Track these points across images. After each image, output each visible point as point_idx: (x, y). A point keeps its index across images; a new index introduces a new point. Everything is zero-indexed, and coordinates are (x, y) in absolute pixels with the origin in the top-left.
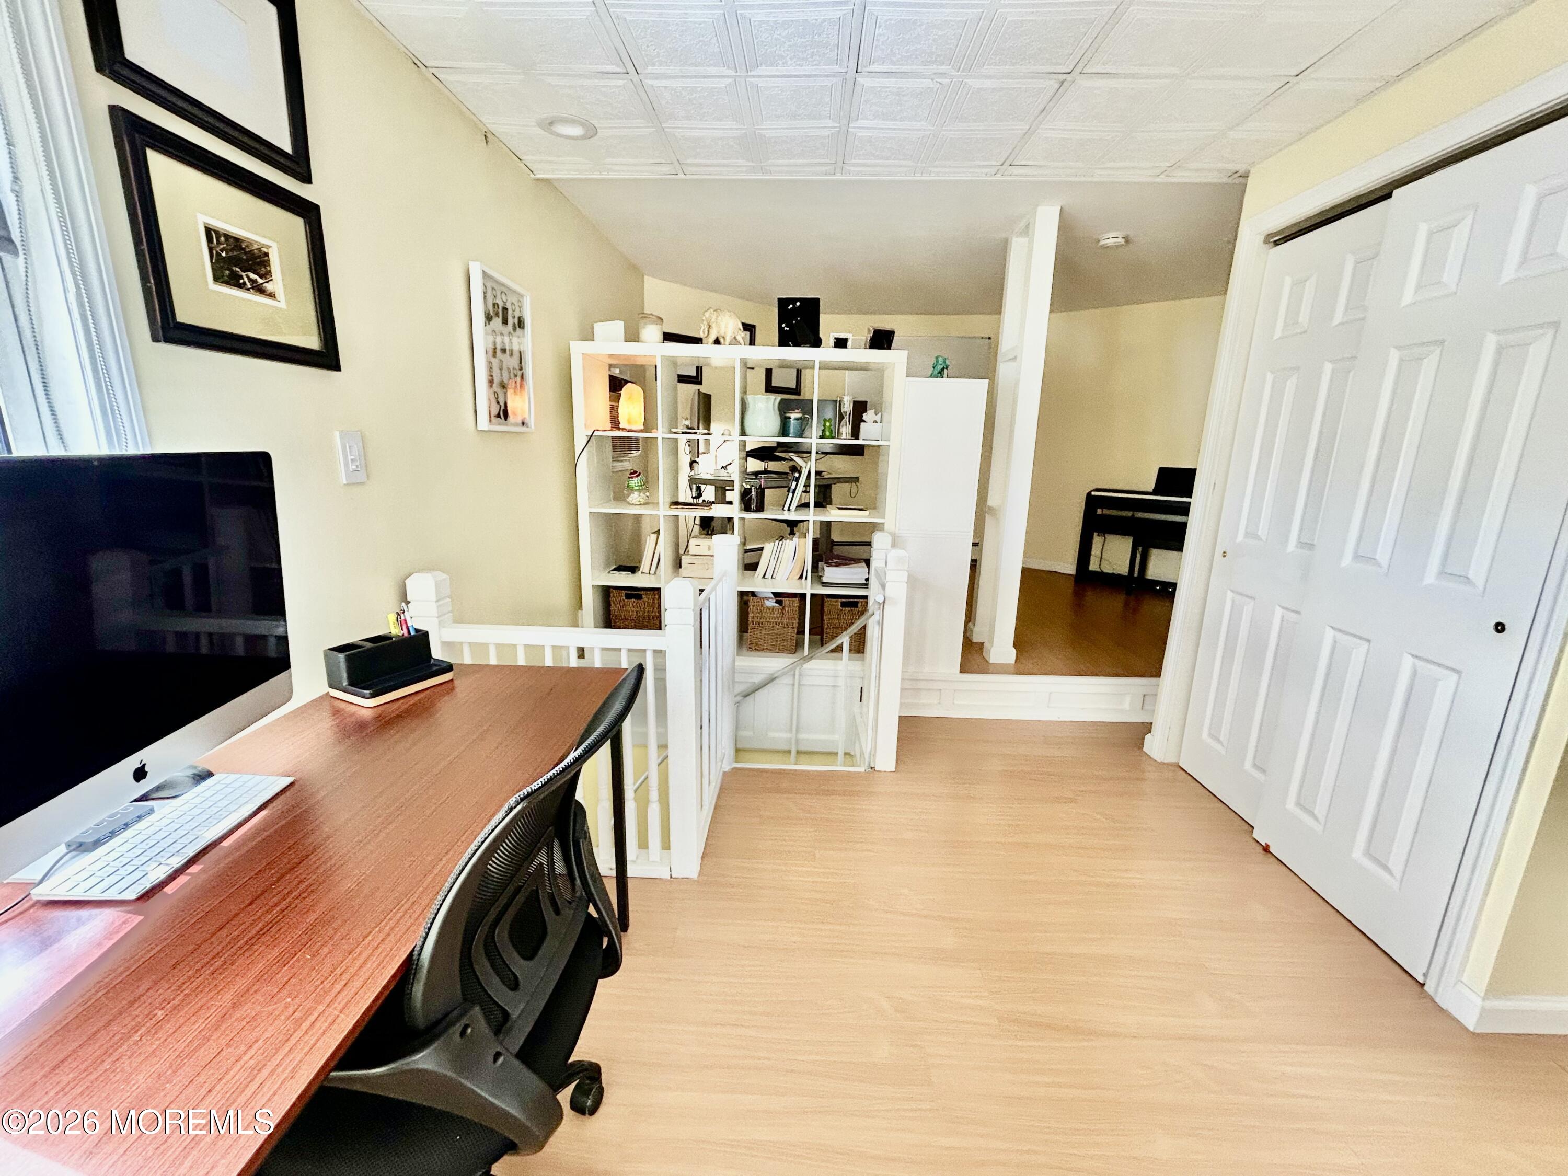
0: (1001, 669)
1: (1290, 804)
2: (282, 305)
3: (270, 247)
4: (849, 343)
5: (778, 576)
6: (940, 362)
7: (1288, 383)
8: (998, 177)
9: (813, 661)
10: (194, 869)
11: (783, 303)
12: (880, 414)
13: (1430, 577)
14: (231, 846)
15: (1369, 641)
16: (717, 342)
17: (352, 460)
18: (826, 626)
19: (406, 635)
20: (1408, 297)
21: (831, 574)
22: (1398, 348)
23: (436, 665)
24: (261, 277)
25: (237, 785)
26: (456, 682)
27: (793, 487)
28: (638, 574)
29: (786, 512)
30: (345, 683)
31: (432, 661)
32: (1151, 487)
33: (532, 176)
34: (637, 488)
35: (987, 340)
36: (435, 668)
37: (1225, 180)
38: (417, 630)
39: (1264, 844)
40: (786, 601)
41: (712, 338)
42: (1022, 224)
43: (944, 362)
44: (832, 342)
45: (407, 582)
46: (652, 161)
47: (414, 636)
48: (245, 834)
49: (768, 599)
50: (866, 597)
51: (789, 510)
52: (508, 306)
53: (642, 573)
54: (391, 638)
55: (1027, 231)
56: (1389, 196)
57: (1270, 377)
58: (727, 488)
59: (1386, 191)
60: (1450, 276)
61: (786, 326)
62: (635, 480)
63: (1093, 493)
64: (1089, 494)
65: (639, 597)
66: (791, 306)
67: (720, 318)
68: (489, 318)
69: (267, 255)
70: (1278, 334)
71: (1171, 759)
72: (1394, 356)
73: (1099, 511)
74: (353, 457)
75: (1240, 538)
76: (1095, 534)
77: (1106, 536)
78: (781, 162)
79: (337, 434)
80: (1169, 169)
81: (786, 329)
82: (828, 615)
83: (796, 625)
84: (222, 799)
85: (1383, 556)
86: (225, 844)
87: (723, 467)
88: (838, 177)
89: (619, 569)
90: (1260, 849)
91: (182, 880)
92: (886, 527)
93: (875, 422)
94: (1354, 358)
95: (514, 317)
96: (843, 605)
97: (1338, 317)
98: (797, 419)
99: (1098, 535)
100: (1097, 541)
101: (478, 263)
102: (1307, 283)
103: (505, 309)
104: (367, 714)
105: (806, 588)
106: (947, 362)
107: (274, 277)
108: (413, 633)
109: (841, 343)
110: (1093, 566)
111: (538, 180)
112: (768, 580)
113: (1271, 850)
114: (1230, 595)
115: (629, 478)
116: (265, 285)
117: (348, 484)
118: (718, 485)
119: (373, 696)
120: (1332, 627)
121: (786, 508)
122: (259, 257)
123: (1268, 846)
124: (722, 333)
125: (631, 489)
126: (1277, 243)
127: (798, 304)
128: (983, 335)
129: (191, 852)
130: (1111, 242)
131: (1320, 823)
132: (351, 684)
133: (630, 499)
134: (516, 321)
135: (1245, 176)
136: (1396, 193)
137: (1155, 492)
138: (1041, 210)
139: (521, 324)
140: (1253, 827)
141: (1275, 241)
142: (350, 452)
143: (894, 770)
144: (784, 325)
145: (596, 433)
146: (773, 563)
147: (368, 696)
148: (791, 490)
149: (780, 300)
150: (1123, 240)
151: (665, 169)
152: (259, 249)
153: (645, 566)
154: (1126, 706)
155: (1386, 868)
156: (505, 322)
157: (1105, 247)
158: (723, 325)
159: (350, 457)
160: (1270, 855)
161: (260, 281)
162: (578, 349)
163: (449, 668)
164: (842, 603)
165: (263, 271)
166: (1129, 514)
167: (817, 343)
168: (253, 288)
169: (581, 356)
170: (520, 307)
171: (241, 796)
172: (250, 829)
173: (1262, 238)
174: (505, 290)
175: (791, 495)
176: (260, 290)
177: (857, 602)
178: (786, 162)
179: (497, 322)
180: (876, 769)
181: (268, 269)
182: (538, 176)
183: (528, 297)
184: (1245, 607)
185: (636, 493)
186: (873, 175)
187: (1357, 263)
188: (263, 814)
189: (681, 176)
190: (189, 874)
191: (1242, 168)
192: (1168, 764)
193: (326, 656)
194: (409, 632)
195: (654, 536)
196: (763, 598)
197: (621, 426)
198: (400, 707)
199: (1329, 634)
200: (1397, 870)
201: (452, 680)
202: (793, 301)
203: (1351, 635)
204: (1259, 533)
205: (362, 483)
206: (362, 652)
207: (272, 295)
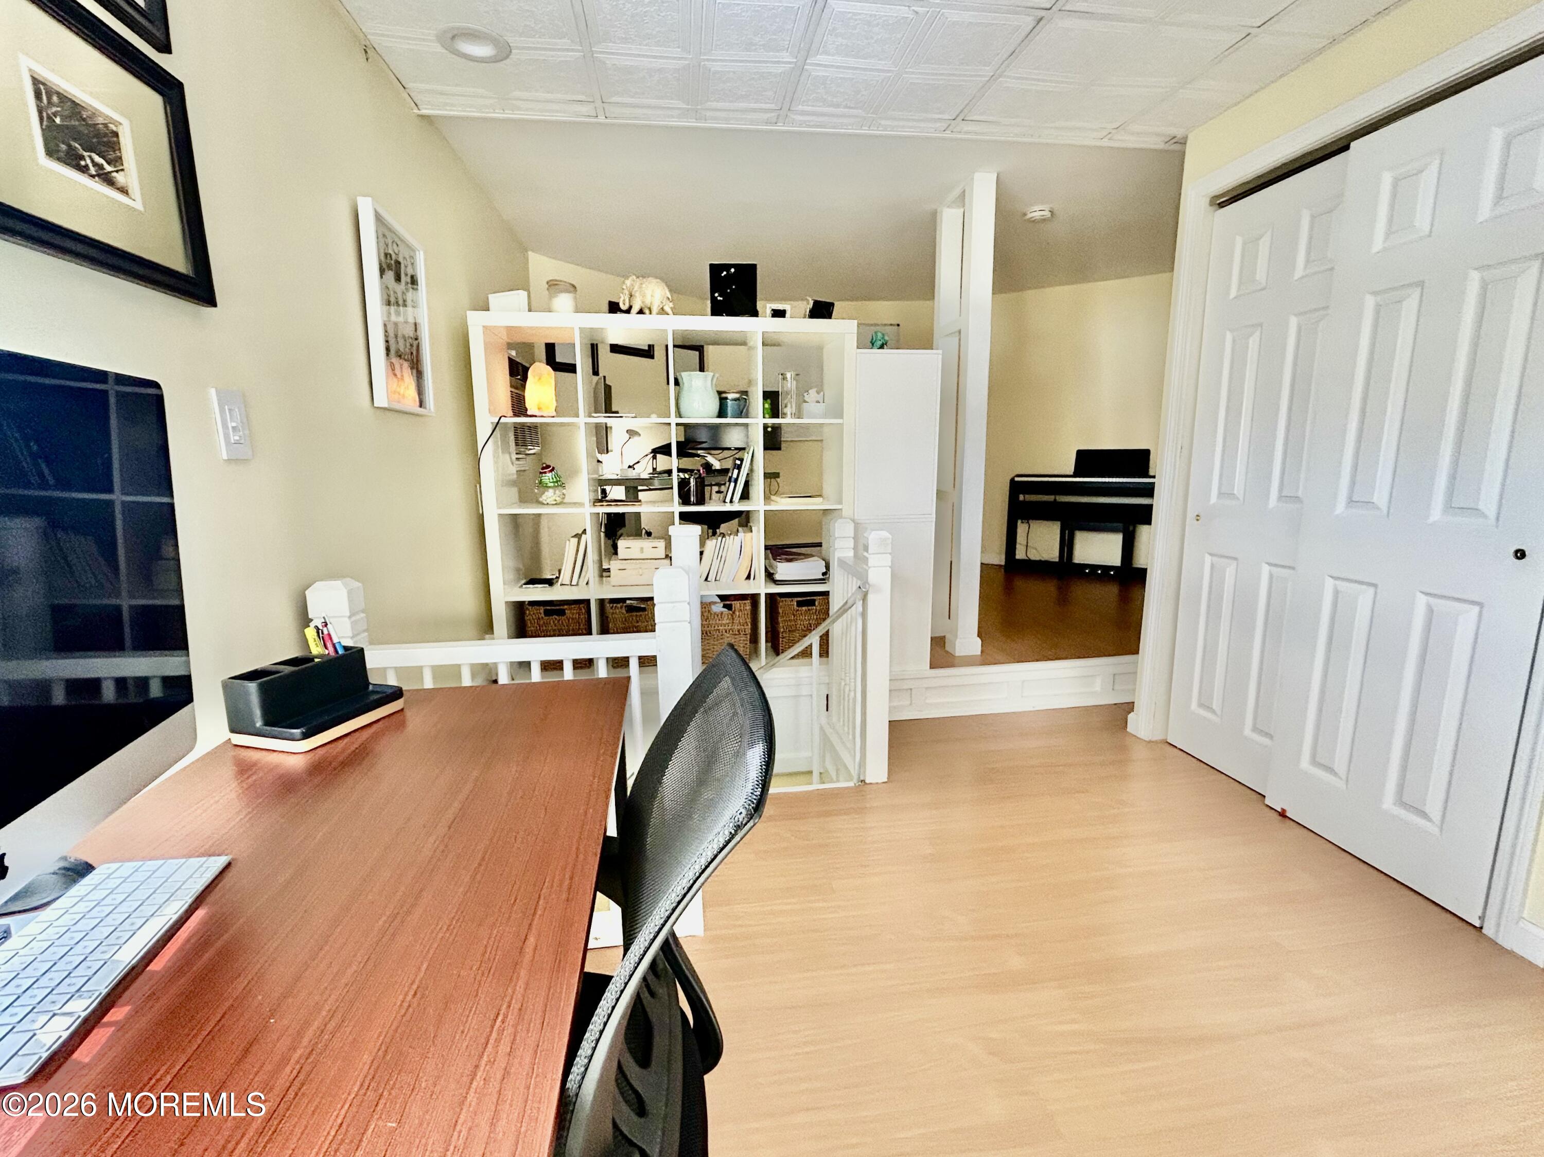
0: (969, 662)
1: (1305, 763)
2: (138, 205)
3: (120, 124)
4: (788, 315)
5: (724, 578)
6: (879, 338)
7: (1251, 341)
8: (947, 135)
9: (774, 670)
10: (117, 1014)
11: (715, 269)
12: (822, 393)
13: (1436, 513)
14: (167, 969)
15: (1375, 586)
16: (641, 312)
17: (233, 428)
18: (782, 630)
19: (332, 653)
20: (1378, 244)
21: (784, 570)
22: (1375, 293)
23: (377, 692)
24: (109, 163)
25: (141, 876)
26: (408, 713)
27: (735, 476)
28: (557, 586)
29: (728, 505)
30: (259, 724)
31: (371, 687)
32: (1071, 469)
33: (416, 111)
34: (552, 484)
35: (897, 327)
36: (376, 697)
37: (1161, 146)
38: (346, 648)
39: (1279, 810)
40: (736, 604)
41: (635, 309)
42: (956, 192)
43: (883, 338)
44: (769, 312)
45: (308, 593)
46: (569, 97)
47: (343, 656)
48: (181, 949)
49: (715, 603)
50: (826, 594)
51: (731, 501)
52: (401, 260)
53: (562, 585)
54: (312, 660)
55: (962, 199)
56: (1346, 148)
57: (1229, 337)
58: (640, 488)
59: (1341, 145)
60: (1422, 221)
61: (720, 296)
62: (549, 475)
63: (1017, 479)
64: (1012, 481)
65: (562, 613)
66: (725, 273)
67: (644, 286)
68: (382, 272)
69: (116, 135)
70: (1233, 293)
71: (1158, 737)
72: (1370, 302)
73: (1021, 497)
74: (234, 424)
75: (1214, 499)
76: (1019, 522)
77: (1030, 521)
78: (720, 105)
79: (213, 392)
80: (1114, 131)
81: (719, 298)
82: (783, 617)
83: (749, 631)
84: (124, 900)
85: (1380, 498)
86: (157, 966)
87: (630, 467)
88: (780, 127)
89: (532, 581)
90: (1275, 815)
91: (99, 1037)
92: (844, 513)
93: (818, 402)
94: (1326, 308)
95: (406, 275)
96: (800, 604)
97: (1299, 272)
98: (735, 400)
99: (1022, 522)
100: (1022, 528)
101: (369, 200)
102: (1261, 242)
103: (398, 263)
104: (296, 763)
105: (760, 588)
106: (886, 338)
107: (126, 165)
108: (341, 651)
109: (779, 314)
110: (1020, 554)
111: (422, 117)
112: (712, 583)
113: (1288, 814)
114: (1208, 559)
115: (541, 473)
116: (114, 174)
117: (228, 460)
118: (628, 485)
119: (306, 736)
120: (1332, 577)
121: (728, 500)
122: (106, 135)
123: (1284, 811)
124: (648, 302)
125: (542, 486)
126: (1222, 205)
127: (733, 270)
128: (893, 323)
129: (102, 986)
130: (1037, 215)
131: (1341, 779)
132: (267, 723)
133: (543, 499)
134: (409, 280)
135: (1183, 142)
136: (1353, 144)
137: (1074, 476)
138: (977, 176)
139: (414, 281)
140: (1264, 796)
141: (1219, 204)
142: (231, 418)
143: (886, 780)
144: (716, 295)
145: (503, 420)
146: (716, 563)
147: (299, 737)
148: (733, 480)
149: (712, 266)
150: (1050, 213)
151: (585, 109)
152: (106, 125)
153: (565, 577)
154: (1097, 687)
155: (1424, 815)
156: (398, 279)
157: (1033, 221)
158: (648, 293)
159: (231, 425)
160: (1287, 819)
161: (108, 168)
162: (476, 321)
163: (397, 694)
164: (798, 602)
165: (112, 155)
166: (1051, 498)
167: (755, 314)
168: (99, 175)
169: (481, 328)
170: (412, 264)
171: (154, 892)
172: (188, 940)
173: (1208, 200)
174: (396, 240)
175: (732, 484)
176: (108, 180)
177: (814, 600)
178: (727, 105)
179: (390, 275)
180: (867, 781)
181: (119, 154)
182: (424, 112)
183: (422, 253)
184: (1228, 569)
185: (551, 491)
186: (817, 126)
187: (1313, 217)
188: (200, 914)
189: (601, 119)
190: (109, 1024)
191: (1179, 132)
192: (1156, 742)
193: (226, 686)
194: (336, 651)
195: (576, 540)
196: (710, 603)
197: (529, 413)
198: (344, 750)
199: (1329, 583)
200: (1436, 815)
201: (402, 710)
202: (727, 267)
203: (1356, 582)
204: (1235, 492)
205: (245, 461)
206: (280, 677)
207: (124, 191)
